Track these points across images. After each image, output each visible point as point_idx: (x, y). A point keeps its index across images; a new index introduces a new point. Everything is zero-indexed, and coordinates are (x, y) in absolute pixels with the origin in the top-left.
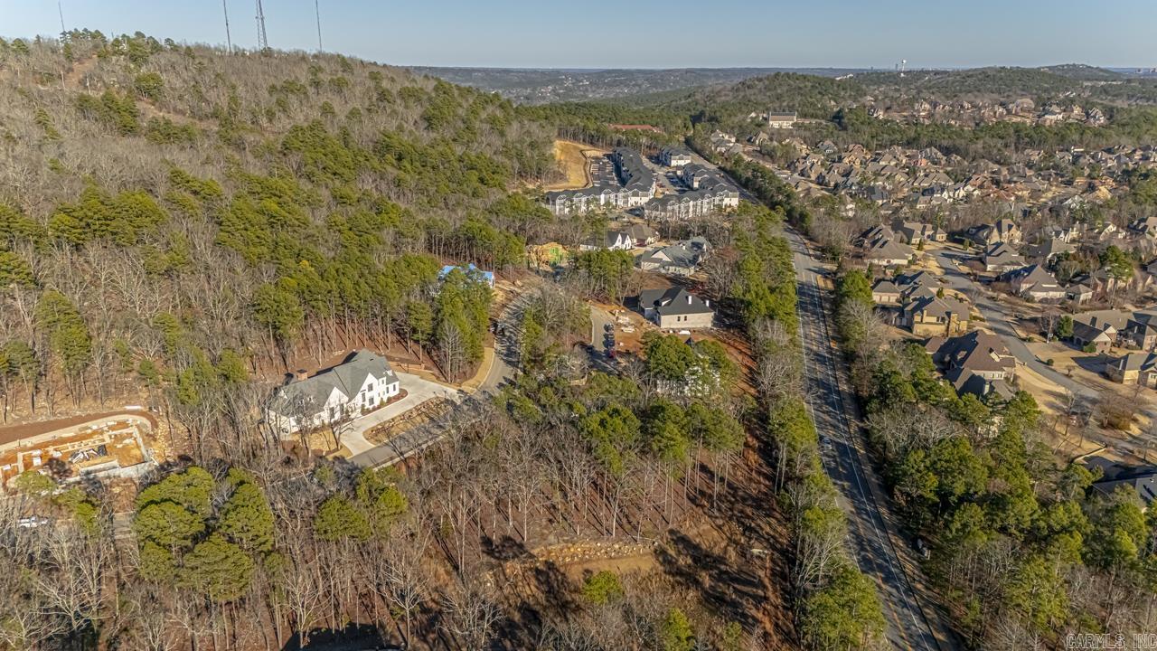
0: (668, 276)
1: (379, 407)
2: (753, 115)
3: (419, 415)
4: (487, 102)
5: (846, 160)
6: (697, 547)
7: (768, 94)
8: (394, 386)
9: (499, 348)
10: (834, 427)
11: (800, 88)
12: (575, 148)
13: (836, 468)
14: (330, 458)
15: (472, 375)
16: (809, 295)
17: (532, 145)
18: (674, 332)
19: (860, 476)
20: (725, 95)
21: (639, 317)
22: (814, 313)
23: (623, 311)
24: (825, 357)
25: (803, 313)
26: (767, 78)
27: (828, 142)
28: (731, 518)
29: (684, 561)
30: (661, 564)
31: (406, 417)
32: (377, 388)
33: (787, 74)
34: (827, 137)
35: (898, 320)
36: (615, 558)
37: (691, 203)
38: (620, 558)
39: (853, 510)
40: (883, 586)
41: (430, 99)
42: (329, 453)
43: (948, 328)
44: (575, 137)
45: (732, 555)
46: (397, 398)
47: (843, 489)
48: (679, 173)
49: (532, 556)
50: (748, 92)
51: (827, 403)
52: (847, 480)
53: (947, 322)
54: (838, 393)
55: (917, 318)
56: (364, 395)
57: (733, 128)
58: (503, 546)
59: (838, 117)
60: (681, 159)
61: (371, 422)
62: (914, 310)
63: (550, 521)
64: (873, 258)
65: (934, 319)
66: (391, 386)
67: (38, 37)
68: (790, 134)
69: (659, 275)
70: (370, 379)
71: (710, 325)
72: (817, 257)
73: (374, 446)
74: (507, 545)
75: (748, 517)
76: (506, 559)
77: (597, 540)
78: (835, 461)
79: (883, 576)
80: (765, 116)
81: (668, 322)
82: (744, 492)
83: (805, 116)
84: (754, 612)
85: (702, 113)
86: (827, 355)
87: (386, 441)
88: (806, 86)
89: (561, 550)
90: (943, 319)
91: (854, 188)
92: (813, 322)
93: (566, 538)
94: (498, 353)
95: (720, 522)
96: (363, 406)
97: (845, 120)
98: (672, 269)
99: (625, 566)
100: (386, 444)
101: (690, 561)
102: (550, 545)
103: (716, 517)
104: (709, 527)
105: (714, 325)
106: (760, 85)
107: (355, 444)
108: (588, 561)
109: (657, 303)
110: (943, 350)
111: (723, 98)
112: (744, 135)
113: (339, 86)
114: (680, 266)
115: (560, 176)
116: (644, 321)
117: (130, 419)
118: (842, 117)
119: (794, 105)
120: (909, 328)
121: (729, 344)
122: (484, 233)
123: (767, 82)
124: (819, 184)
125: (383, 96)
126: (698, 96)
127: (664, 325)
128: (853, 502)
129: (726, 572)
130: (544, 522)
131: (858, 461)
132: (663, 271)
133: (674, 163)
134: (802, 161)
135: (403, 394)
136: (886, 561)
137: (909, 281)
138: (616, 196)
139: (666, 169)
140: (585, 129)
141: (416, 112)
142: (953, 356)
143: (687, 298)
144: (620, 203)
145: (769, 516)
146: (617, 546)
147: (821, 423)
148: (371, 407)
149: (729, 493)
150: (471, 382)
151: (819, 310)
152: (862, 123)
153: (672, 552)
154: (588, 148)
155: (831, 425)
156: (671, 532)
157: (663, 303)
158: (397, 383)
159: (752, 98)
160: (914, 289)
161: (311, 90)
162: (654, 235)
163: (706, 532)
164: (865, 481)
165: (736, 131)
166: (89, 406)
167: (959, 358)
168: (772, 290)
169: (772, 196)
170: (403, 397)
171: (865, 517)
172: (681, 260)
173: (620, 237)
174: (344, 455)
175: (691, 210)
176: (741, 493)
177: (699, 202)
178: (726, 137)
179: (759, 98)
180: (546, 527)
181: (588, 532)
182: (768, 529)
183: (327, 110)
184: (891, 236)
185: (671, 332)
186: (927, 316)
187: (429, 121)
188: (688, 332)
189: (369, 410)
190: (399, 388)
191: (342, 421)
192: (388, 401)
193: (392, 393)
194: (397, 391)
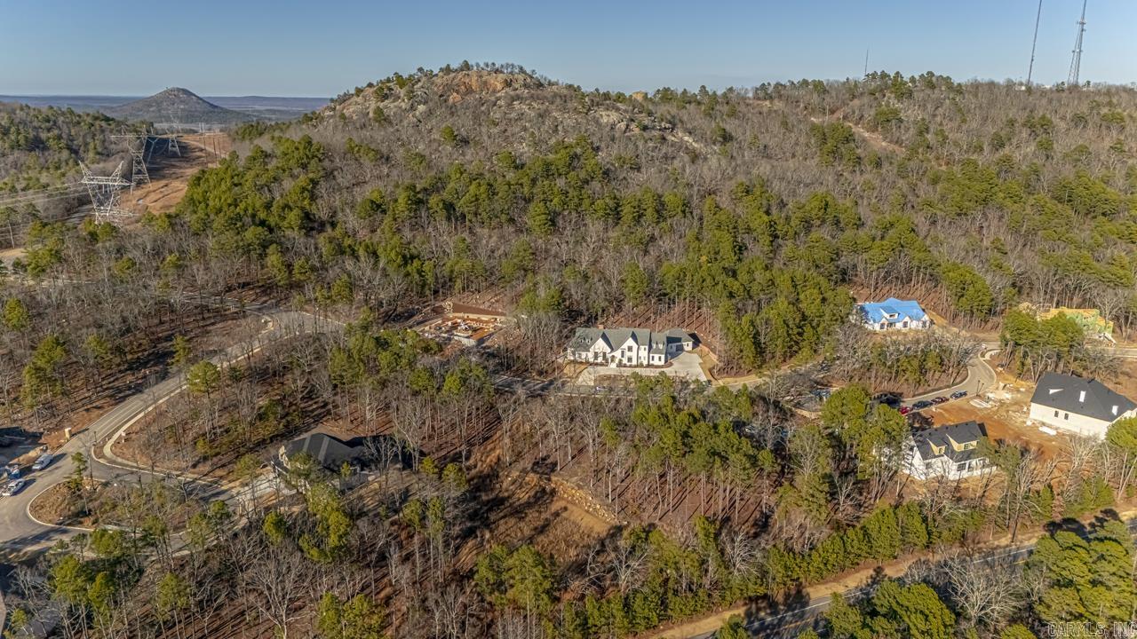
1: (636, 367)
3: (652, 381)
14: (562, 380)
15: (742, 376)
30: (606, 534)
32: (638, 352)
38: (592, 514)
42: (566, 377)
49: (549, 480)
58: (547, 466)
61: (614, 372)
70: (631, 342)
73: (592, 384)
74: (549, 466)
76: (536, 472)
81: (1041, 413)
87: (605, 386)
93: (581, 483)
99: (588, 521)
102: (568, 481)
107: (586, 378)
108: (573, 504)
127: (1030, 415)
135: (667, 366)
143: (1080, 393)
148: (628, 364)
150: (729, 380)
153: (627, 533)
156: (652, 524)
157: (1052, 392)
158: (663, 357)
170: (664, 368)
174: (571, 382)
185: (1031, 424)
188: (1053, 432)
189: (625, 366)
190: (666, 361)
191: (602, 365)
192: (649, 366)
193: (656, 362)
194: (662, 363)
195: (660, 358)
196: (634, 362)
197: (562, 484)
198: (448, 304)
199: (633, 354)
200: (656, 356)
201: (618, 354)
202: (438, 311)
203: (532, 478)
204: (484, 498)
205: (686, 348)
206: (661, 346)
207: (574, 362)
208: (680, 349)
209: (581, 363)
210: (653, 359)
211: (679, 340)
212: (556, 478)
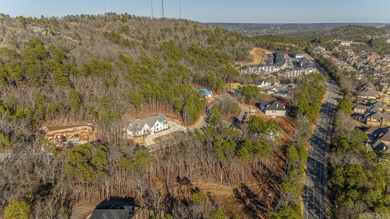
0: (276, 97)
1: (160, 131)
2: (335, 40)
3: (172, 135)
4: (232, 35)
5: (369, 58)
6: (249, 191)
7: (345, 33)
8: (166, 125)
9: (205, 116)
10: (319, 156)
11: (358, 31)
12: (262, 51)
13: (313, 170)
14: (140, 145)
15: (193, 124)
16: (329, 107)
17: (243, 50)
18: (270, 116)
19: (322, 175)
20: (328, 33)
21: (259, 110)
22: (328, 114)
23: (254, 108)
24: (325, 130)
25: (324, 114)
26: (345, 27)
27: (363, 51)
28: (265, 182)
29: (243, 194)
30: (235, 194)
31: (168, 135)
32: (160, 126)
33: (354, 26)
34: (363, 49)
35: (361, 119)
36: (219, 190)
37: (295, 72)
38: (221, 190)
39: (314, 186)
40: (314, 215)
41: (212, 34)
42: (140, 144)
43: (381, 124)
44: (262, 47)
45: (261, 195)
46: (167, 129)
47: (313, 178)
48: (298, 61)
49: (191, 185)
50: (337, 32)
51: (319, 147)
52: (315, 175)
53: (381, 122)
54: (325, 144)
55: (369, 119)
56: (155, 127)
57: (325, 45)
58: (183, 180)
59: (370, 42)
60: (300, 56)
61: (156, 136)
62: (368, 116)
63: (201, 174)
64: (361, 95)
65: (376, 120)
66: (165, 125)
67: (98, 14)
68: (348, 48)
69: (273, 96)
70: (157, 122)
71: (284, 115)
72: (339, 94)
73: (154, 143)
74: (184, 180)
75: (272, 183)
76: (183, 184)
77: (214, 183)
78: (314, 168)
79: (315, 211)
80: (339, 41)
81: (268, 113)
82: (274, 174)
83: (357, 41)
84: (260, 215)
85: (315, 39)
86: (326, 130)
87: (159, 142)
88: (361, 30)
89: (202, 184)
90: (379, 121)
91: (367, 69)
92: (326, 117)
93: (204, 181)
94: (204, 118)
95: (261, 183)
96: (155, 130)
97: (373, 43)
98: (278, 94)
99: (222, 193)
100: (158, 143)
101: (245, 195)
102: (199, 182)
103: (260, 181)
104: (256, 184)
105: (286, 115)
106: (342, 29)
107: (149, 142)
108: (210, 189)
109: (266, 106)
110: (375, 132)
111: (327, 34)
112: (329, 48)
113: (183, 29)
114: (281, 93)
115: (251, 60)
116: (260, 111)
117: (87, 127)
118: (372, 42)
119: (352, 37)
120: (365, 123)
121: (289, 122)
122: (211, 78)
123: (345, 28)
124: (353, 66)
125: (197, 33)
126: (317, 33)
127: (267, 114)
128: (315, 183)
129: (257, 200)
130: (199, 174)
131: (323, 169)
132: (275, 95)
133: (297, 57)
134: (349, 58)
135: (169, 128)
136: (319, 206)
137: (371, 105)
138: (269, 68)
139: (294, 59)
140: (266, 44)
141: (206, 38)
142: (378, 135)
143: (276, 105)
144: (270, 70)
145: (279, 183)
146: (221, 186)
147: (314, 154)
148: (157, 131)
149: (268, 174)
150: (192, 126)
151: (330, 113)
152: (380, 44)
153: (240, 191)
154: (266, 51)
155: (318, 155)
156: (242, 184)
157: (268, 106)
158: (167, 125)
159: (338, 34)
160: (372, 108)
161: (173, 31)
162: (278, 82)
163: (254, 186)
164: (322, 177)
165: (326, 46)
166: (78, 123)
167: (380, 135)
168: (310, 104)
169: (330, 70)
170: (169, 129)
171: (317, 189)
172: (282, 91)
173: (263, 82)
174: (145, 145)
175: (295, 74)
176: (272, 174)
177: (299, 71)
178: (322, 48)
179: (341, 34)
180: (199, 176)
181: (213, 180)
182: (277, 188)
183: (176, 37)
184: (372, 88)
185: (269, 116)
186: (373, 119)
187: (209, 41)
188: (275, 117)
191: (148, 135)
192: (164, 130)
196: (160, 130)
197: (198, 184)
199: (159, 127)
201: (153, 128)
202: (43, 133)
203: (184, 187)
206: (165, 121)
209: (139, 136)
210: (164, 127)
212: (194, 183)
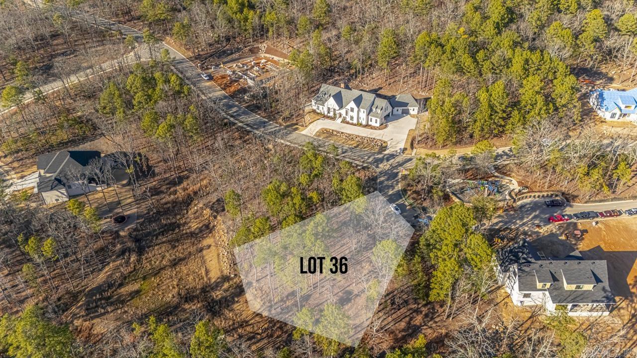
3: (358, 141)
6: (233, 301)
14: (296, 126)
30: (213, 281)
31: (351, 137)
42: (300, 124)
56: (347, 111)
61: (337, 128)
70: (352, 105)
73: (312, 136)
96: (345, 118)
107: (312, 129)
135: (381, 128)
148: (350, 122)
150: (423, 151)
158: (379, 120)
174: (300, 130)
189: (348, 123)
190: (382, 124)
191: (332, 118)
192: (367, 126)
193: (373, 123)
194: (378, 125)
195: (376, 120)
196: (355, 121)
197: (220, 224)
198: (263, 46)
199: (355, 115)
200: (374, 119)
201: (343, 112)
202: (254, 51)
203: (207, 212)
204: (163, 222)
205: (411, 112)
206: (379, 111)
207: (314, 111)
208: (406, 112)
209: (318, 114)
210: (371, 121)
211: (406, 104)
212: (220, 218)
